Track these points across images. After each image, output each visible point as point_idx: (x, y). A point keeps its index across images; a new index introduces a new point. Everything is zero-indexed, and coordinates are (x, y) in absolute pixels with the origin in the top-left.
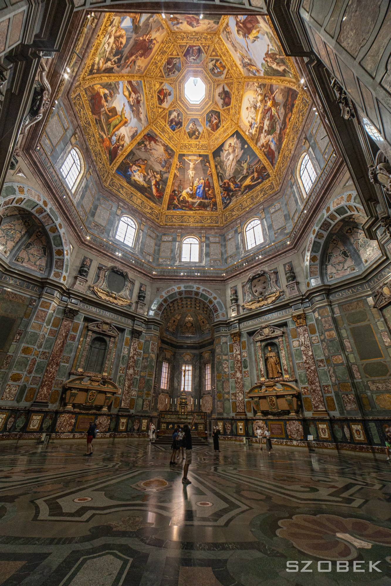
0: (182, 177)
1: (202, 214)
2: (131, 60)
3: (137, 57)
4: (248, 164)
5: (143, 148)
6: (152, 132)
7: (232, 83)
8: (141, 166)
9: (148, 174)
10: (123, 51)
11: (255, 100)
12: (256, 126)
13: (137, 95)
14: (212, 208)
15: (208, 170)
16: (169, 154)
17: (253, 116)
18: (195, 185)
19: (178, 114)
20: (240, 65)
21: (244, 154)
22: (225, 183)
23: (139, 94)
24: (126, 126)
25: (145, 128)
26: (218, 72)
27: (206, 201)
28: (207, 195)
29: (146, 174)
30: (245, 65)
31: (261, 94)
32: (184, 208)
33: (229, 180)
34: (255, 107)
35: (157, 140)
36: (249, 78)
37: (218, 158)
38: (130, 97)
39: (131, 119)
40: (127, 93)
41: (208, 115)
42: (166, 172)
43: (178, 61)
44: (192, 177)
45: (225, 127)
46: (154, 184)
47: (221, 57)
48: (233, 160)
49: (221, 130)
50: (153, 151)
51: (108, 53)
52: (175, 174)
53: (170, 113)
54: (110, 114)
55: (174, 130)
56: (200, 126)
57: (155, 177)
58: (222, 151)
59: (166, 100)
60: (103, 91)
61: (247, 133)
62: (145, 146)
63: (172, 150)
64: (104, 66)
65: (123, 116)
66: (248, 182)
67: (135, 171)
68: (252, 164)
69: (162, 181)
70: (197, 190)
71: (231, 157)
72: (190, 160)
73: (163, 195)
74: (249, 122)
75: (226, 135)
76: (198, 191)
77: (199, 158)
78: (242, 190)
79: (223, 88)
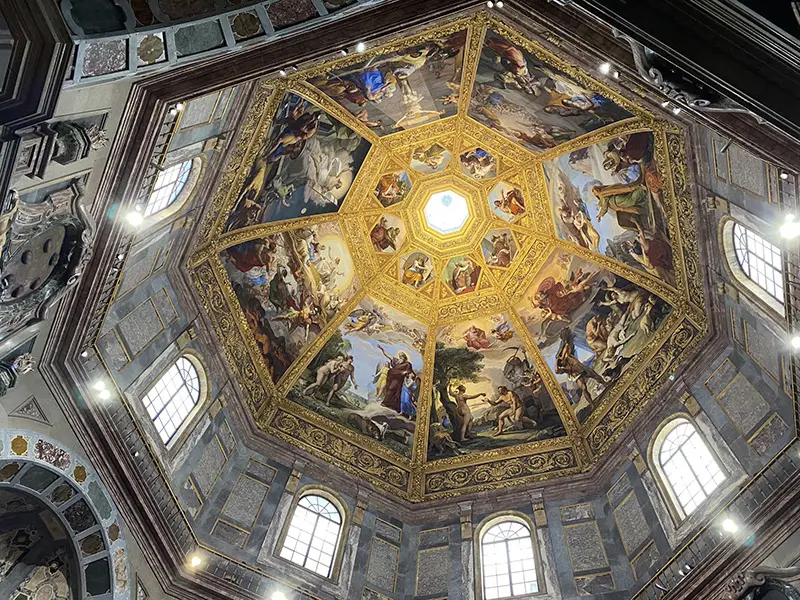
2: (580, 287)
4: (281, 197)
5: (556, 130)
8: (561, 105)
10: (593, 309)
12: (308, 258)
13: (570, 221)
18: (393, 85)
19: (473, 172)
20: (381, 308)
23: (565, 220)
24: (600, 182)
26: (412, 265)
28: (347, 83)
29: (548, 90)
30: (374, 314)
34: (325, 279)
35: (519, 138)
37: (353, 149)
39: (585, 189)
40: (590, 232)
43: (490, 260)
45: (363, 198)
47: (416, 295)
48: (317, 174)
49: (370, 189)
51: (621, 322)
53: (493, 172)
54: (632, 220)
55: (479, 150)
58: (351, 165)
59: (505, 195)
60: (644, 260)
61: (314, 228)
63: (477, 119)
64: (631, 300)
66: (258, 182)
71: (324, 174)
72: (423, 114)
75: (356, 190)
77: (401, 125)
79: (393, 246)
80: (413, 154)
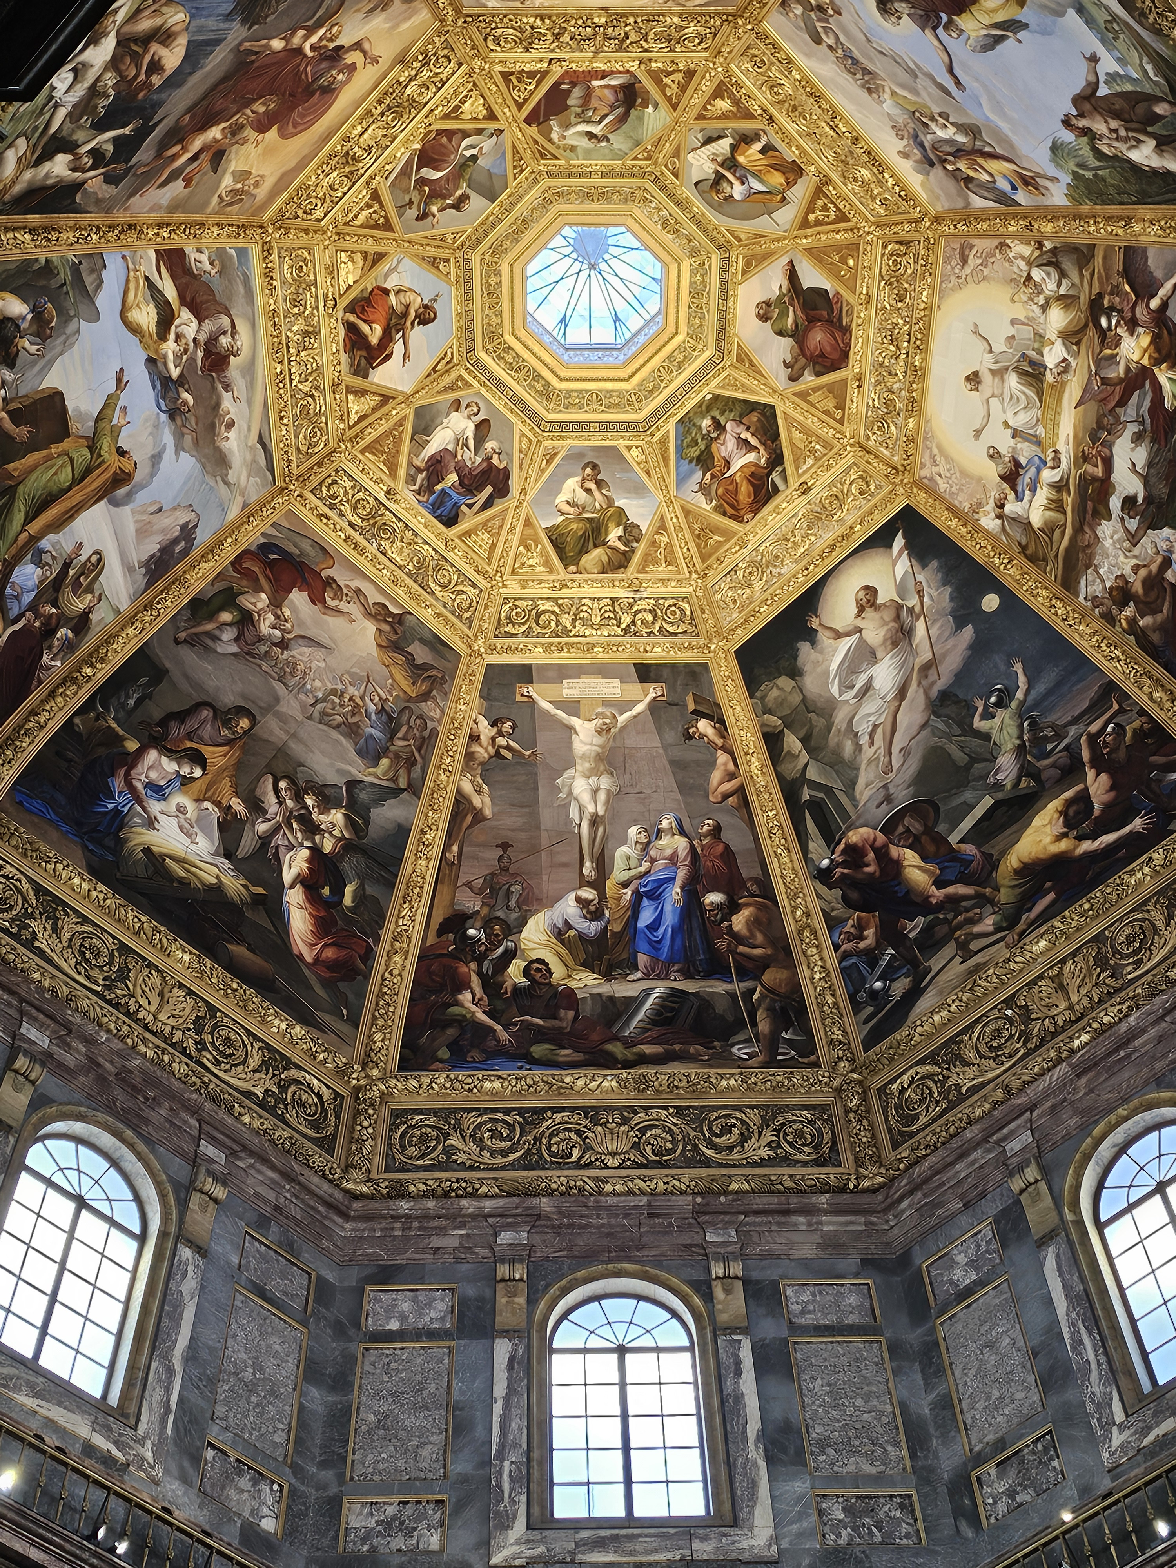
0: (512, 820)
1: (693, 1089)
2: (197, 143)
3: (236, 131)
4: (1021, 714)
5: (228, 635)
6: (300, 532)
7: (853, 249)
8: (207, 751)
9: (256, 807)
10: (156, 106)
11: (1027, 332)
12: (1049, 475)
13: (208, 326)
14: (773, 1043)
15: (713, 764)
16: (417, 670)
17: (1020, 420)
18: (619, 874)
19: (483, 429)
20: (905, 155)
21: (977, 649)
22: (854, 854)
23: (225, 321)
24: (116, 503)
25: (249, 514)
26: (751, 194)
27: (719, 987)
28: (722, 944)
29: (237, 805)
30: (936, 156)
31: (1067, 301)
32: (538, 1050)
33: (888, 829)
34: (1033, 372)
35: (330, 582)
36: (968, 216)
37: (784, 682)
38: (163, 335)
40: (146, 316)
41: (686, 423)
42: (396, 792)
43: (487, 144)
44: (595, 821)
45: (819, 491)
46: (300, 880)
47: (771, 119)
48: (902, 693)
49: (788, 509)
50: (300, 653)
51: (63, 112)
52: (461, 803)
54: (21, 433)
55: (450, 521)
56: (639, 490)
57: (312, 829)
58: (811, 636)
59: (398, 348)
62: (246, 619)
63: (437, 644)
64: (29, 174)
65: (106, 446)
67: (158, 791)
68: (1060, 717)
69: (363, 851)
70: (635, 907)
71: (885, 675)
72: (572, 707)
73: (368, 955)
74: (994, 455)
75: (828, 536)
76: (646, 917)
78: (1005, 896)
79: (792, 276)
80: (641, 548)
